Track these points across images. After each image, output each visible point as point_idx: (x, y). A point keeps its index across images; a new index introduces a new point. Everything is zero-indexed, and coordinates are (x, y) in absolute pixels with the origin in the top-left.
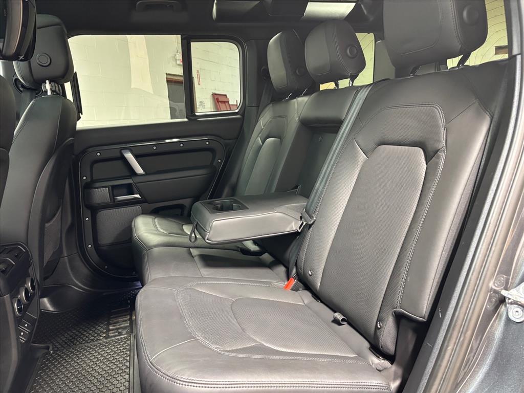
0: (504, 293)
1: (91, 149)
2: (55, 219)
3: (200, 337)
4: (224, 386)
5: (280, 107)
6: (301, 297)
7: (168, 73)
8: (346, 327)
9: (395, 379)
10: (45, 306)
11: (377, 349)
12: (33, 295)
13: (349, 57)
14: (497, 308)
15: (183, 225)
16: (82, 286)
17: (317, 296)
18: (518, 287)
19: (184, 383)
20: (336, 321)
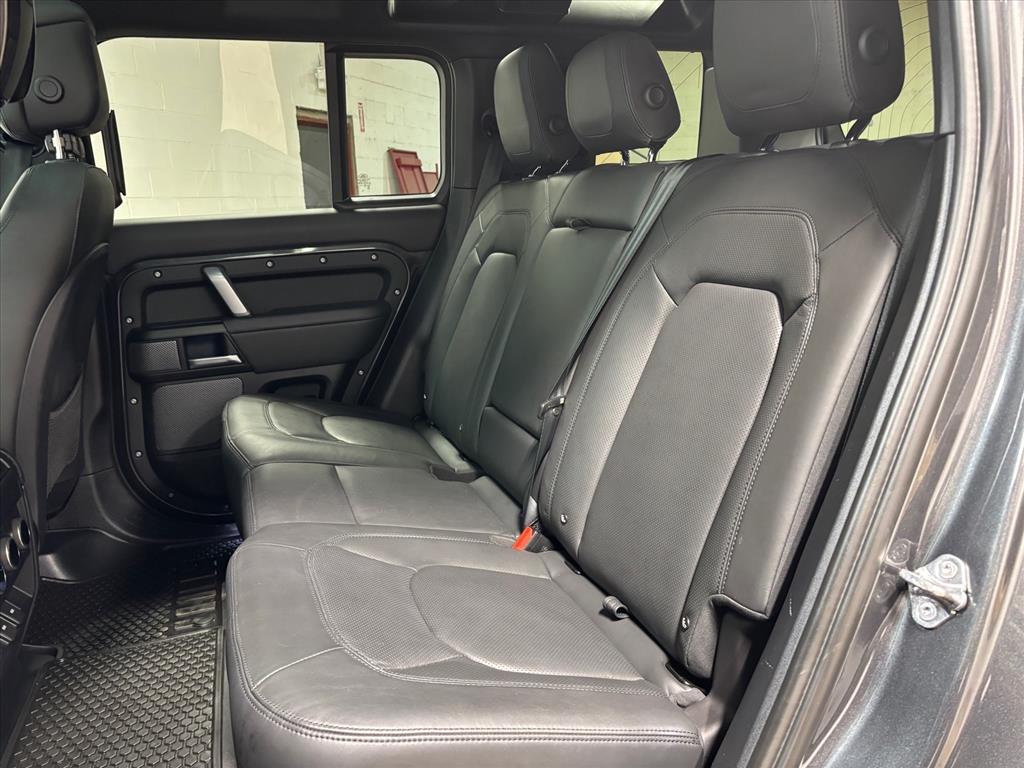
0: (905, 574)
1: (141, 264)
2: (69, 401)
3: (349, 645)
4: (390, 738)
5: (516, 193)
6: (545, 564)
7: (299, 106)
8: (626, 624)
9: (709, 723)
10: (49, 570)
11: (679, 667)
12: (26, 552)
13: (649, 107)
14: (892, 601)
15: (322, 417)
16: (124, 532)
17: (574, 562)
18: (931, 564)
19: (315, 733)
20: (607, 612)
